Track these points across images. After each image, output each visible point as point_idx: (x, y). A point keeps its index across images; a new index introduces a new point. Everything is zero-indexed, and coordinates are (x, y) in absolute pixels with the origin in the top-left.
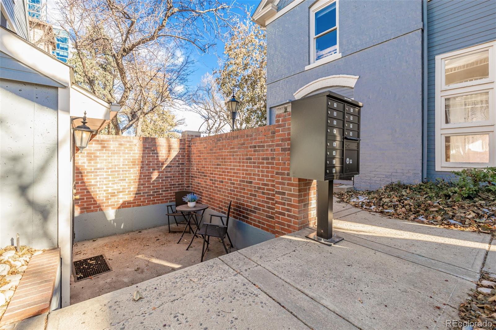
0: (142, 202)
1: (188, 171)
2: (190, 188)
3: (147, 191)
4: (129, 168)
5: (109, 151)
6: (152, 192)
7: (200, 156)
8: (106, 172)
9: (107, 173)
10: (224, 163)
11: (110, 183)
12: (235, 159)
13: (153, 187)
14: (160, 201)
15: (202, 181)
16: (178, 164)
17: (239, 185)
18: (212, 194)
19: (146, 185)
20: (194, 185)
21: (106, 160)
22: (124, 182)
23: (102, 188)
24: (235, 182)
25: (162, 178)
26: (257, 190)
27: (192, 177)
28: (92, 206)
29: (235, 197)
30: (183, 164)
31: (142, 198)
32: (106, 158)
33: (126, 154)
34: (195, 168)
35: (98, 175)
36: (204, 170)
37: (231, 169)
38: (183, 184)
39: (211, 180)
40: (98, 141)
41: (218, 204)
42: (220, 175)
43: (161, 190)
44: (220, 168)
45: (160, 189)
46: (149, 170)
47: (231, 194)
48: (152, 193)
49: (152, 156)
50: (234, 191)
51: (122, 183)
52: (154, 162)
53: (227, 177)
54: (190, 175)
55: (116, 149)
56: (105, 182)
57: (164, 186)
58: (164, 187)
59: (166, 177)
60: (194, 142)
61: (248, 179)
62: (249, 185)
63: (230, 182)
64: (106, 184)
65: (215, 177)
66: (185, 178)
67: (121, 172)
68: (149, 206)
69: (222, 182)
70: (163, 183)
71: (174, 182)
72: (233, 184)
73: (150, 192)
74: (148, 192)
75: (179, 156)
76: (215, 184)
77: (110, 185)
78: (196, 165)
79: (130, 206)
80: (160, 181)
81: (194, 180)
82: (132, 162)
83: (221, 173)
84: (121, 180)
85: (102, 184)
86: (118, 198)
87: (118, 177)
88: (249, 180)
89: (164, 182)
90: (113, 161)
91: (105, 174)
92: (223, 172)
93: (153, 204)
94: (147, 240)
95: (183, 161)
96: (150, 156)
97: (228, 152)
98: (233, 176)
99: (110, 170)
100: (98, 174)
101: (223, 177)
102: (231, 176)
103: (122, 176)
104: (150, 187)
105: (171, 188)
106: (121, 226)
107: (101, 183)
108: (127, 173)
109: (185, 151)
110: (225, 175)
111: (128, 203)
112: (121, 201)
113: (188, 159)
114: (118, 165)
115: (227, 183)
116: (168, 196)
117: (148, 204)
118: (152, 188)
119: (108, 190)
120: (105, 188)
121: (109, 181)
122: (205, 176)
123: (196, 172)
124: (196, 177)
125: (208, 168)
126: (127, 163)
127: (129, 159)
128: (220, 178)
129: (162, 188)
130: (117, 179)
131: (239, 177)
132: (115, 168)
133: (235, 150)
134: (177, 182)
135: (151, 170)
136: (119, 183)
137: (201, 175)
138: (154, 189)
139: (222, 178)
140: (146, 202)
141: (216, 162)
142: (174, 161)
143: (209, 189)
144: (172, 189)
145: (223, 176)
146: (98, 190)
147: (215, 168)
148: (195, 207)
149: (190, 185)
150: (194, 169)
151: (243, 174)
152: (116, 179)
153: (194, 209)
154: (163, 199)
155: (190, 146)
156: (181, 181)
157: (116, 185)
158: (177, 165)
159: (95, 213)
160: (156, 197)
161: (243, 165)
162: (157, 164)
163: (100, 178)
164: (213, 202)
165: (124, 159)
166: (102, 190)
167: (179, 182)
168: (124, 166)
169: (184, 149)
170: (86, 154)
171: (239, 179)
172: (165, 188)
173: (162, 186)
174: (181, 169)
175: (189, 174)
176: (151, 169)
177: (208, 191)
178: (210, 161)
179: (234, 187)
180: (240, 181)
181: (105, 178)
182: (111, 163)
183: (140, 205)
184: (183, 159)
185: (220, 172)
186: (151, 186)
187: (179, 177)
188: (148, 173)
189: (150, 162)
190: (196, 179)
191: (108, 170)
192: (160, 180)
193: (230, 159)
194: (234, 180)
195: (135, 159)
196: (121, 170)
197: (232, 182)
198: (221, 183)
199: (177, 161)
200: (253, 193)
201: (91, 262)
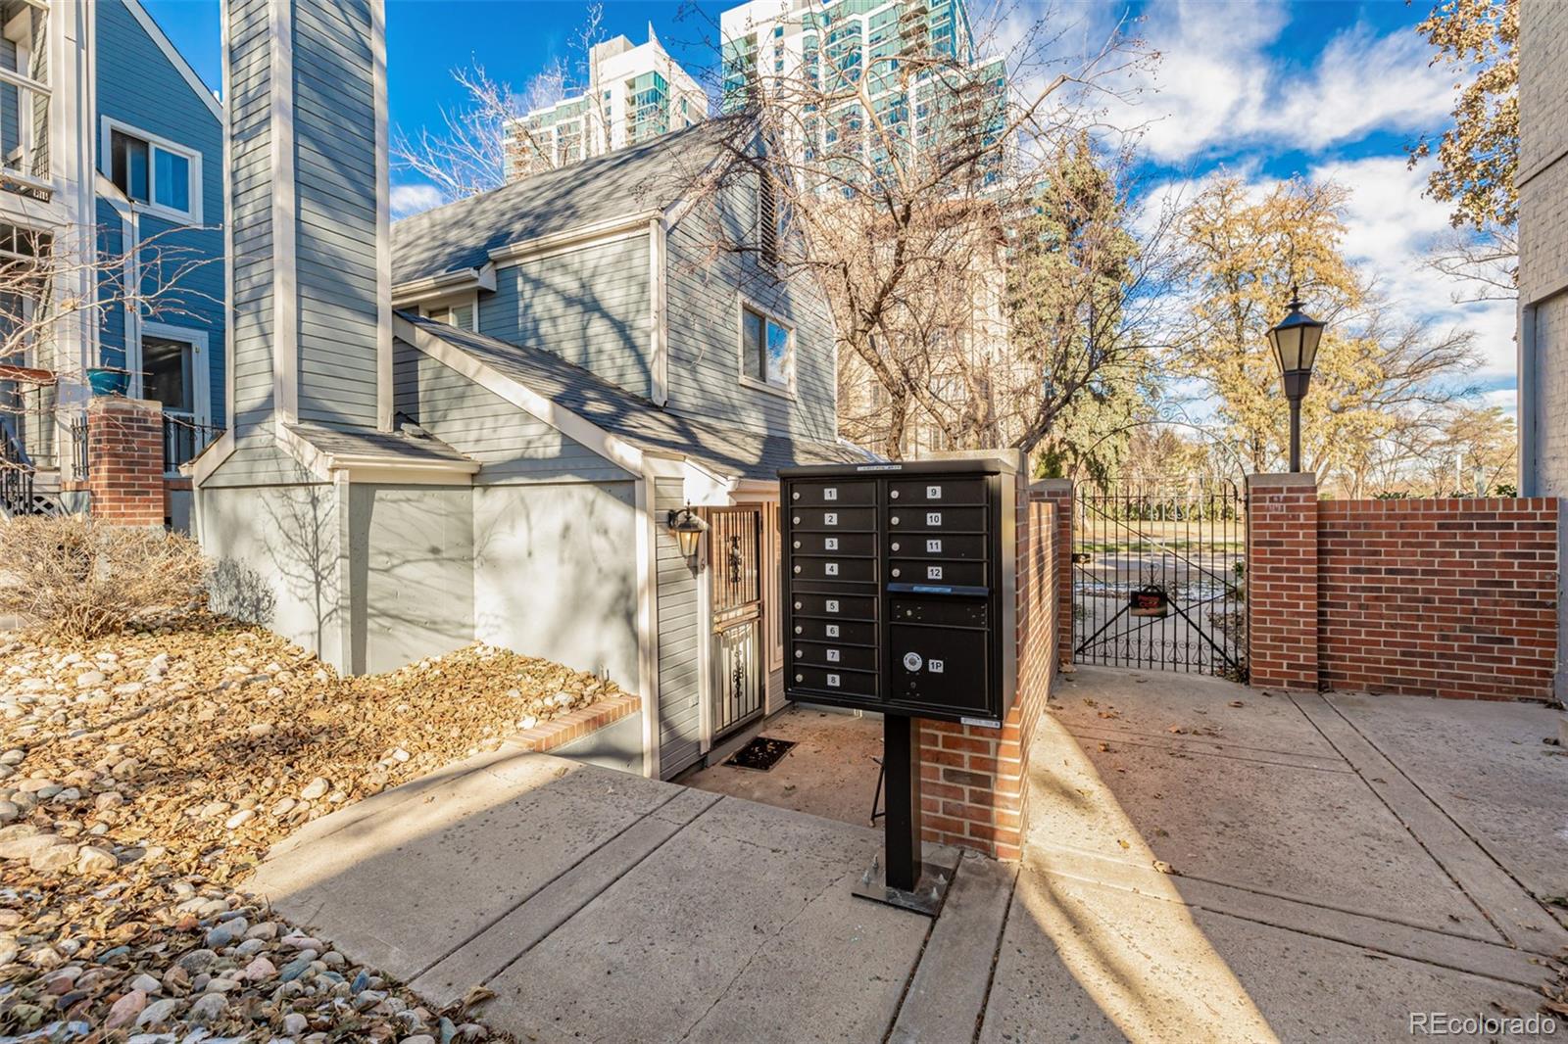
201: (770, 747)
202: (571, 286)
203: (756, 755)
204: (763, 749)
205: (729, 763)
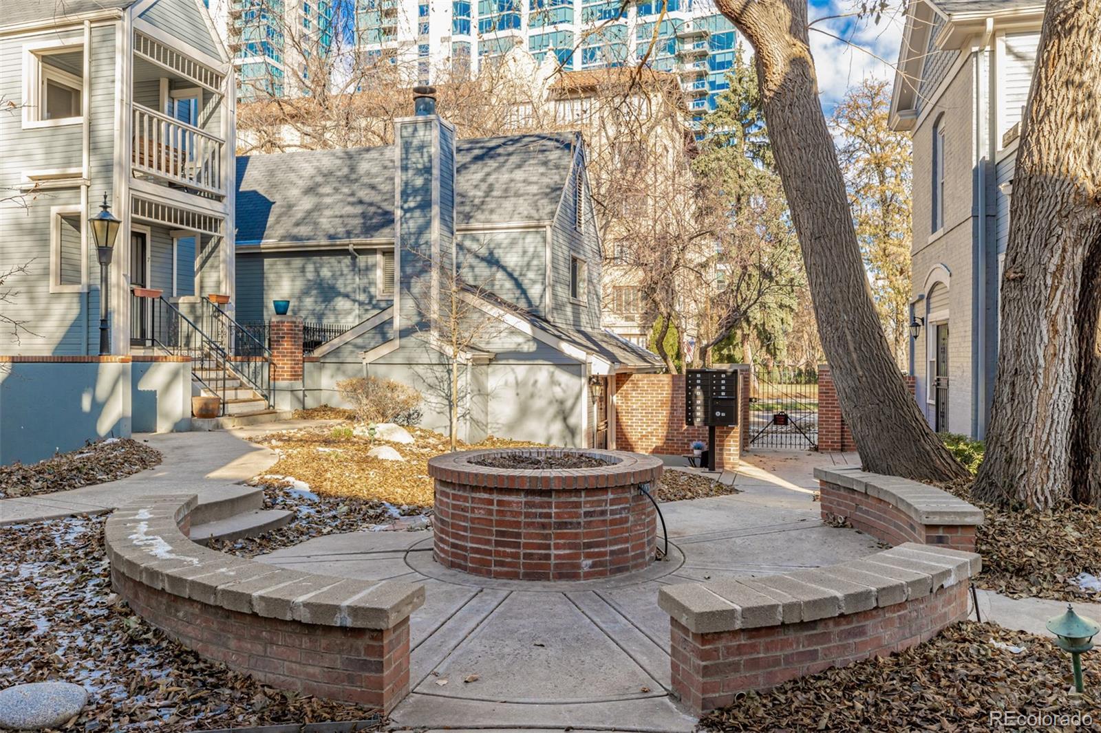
202: (483, 252)
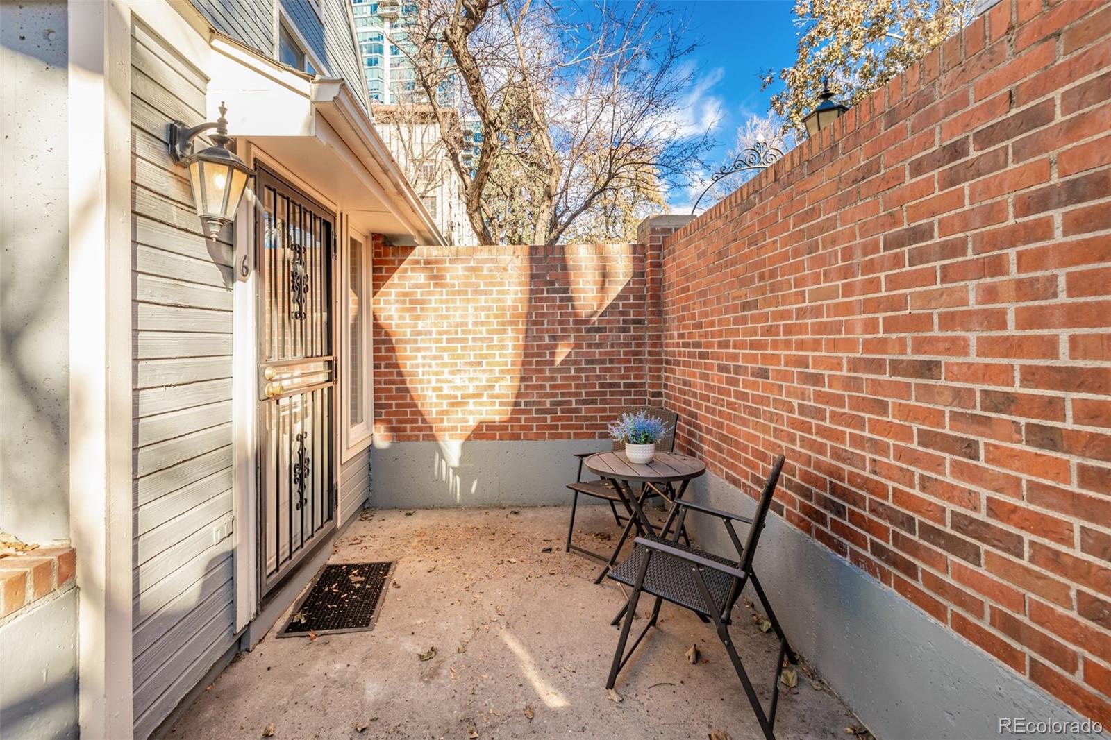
0: (522, 428)
1: (654, 345)
2: (663, 399)
3: (535, 399)
4: (489, 332)
5: (442, 287)
6: (548, 401)
7: (686, 289)
8: (438, 341)
9: (439, 345)
10: (769, 295)
11: (446, 370)
12: (820, 261)
13: (553, 387)
14: (572, 432)
15: (694, 375)
16: (625, 322)
17: (847, 388)
18: (726, 422)
19: (534, 383)
20: (673, 388)
21: (435, 312)
22: (478, 368)
23: (429, 382)
24: (827, 373)
25: (576, 362)
26: (978, 411)
27: (668, 362)
28: (408, 426)
29: (829, 443)
30: (640, 322)
31: (523, 417)
32: (437, 306)
33: (481, 295)
34: (675, 333)
35: (419, 350)
36: (701, 336)
37: (801, 313)
38: (642, 385)
39: (722, 368)
40: (417, 262)
41: (748, 463)
42: (754, 345)
43: (573, 400)
44: (754, 319)
45: (570, 394)
46: (541, 339)
47: (806, 427)
48: (548, 406)
49: (547, 299)
50: (820, 414)
51: (475, 371)
52: (553, 315)
53: (783, 353)
54: (664, 357)
55: (457, 283)
56: (434, 369)
57: (584, 386)
58: (583, 391)
59: (587, 362)
60: (671, 248)
61: (903, 352)
62: (913, 381)
63: (800, 373)
64: (436, 374)
65: (734, 357)
66: (647, 366)
67: (470, 343)
68: (541, 442)
69: (763, 374)
70: (579, 378)
71: (612, 377)
72: (817, 380)
73: (544, 403)
74: (539, 403)
75: (627, 298)
76: (734, 382)
77: (446, 376)
78: (676, 323)
79: (493, 437)
80: (573, 373)
81: (673, 371)
82: (496, 316)
83: (758, 338)
84: (471, 364)
85: (428, 373)
86: (464, 412)
87: (462, 357)
88: (909, 356)
89: (583, 375)
90: (451, 313)
91: (434, 346)
92: (769, 331)
93: (554, 436)
94: (521, 542)
95: (640, 314)
96: (541, 300)
97: (785, 242)
98: (816, 345)
99: (445, 337)
100: (419, 345)
101: (769, 352)
102: (801, 345)
103: (472, 353)
104: (543, 387)
105: (604, 394)
106: (471, 486)
107: (427, 369)
108: (485, 345)
109: (644, 283)
110: (775, 345)
111: (488, 428)
112: (472, 422)
113: (653, 305)
114: (462, 323)
115: (786, 376)
116: (595, 418)
117: (539, 436)
118: (548, 390)
119: (440, 389)
120: (434, 384)
121: (444, 365)
122: (703, 356)
123: (678, 345)
124: (678, 363)
125: (712, 324)
126: (483, 319)
127: (489, 309)
128: (754, 358)
129: (579, 394)
130: (462, 361)
131: (850, 345)
132: (456, 333)
133: (822, 218)
134: (623, 377)
135: (547, 339)
136: (465, 371)
137: (691, 355)
138: (556, 395)
139: (764, 357)
140: (535, 431)
141: (739, 297)
142: (612, 314)
143: (718, 402)
144: (608, 397)
145: (765, 348)
146: (419, 386)
147: (737, 321)
148: (650, 463)
149: (663, 391)
150: (671, 337)
151: (871, 326)
152: (458, 361)
153: (645, 473)
154: (581, 427)
155: (659, 265)
156: (636, 377)
157: (458, 376)
158: (621, 325)
159: (415, 443)
160: (560, 419)
161: (871, 281)
162: (561, 322)
163: (424, 357)
164: (733, 455)
165: (476, 309)
166: (427, 388)
167: (628, 377)
168: (477, 326)
169: (642, 274)
170: (393, 297)
171: (844, 356)
172: (587, 394)
173: (577, 386)
174: (634, 338)
175: (659, 354)
176: (546, 336)
177: (713, 411)
178: (718, 298)
179: (819, 397)
180: (855, 365)
181: (435, 357)
182: (446, 317)
183: (516, 437)
184: (639, 306)
185: (756, 334)
186: (548, 384)
187: (629, 361)
188: (539, 347)
189: (543, 315)
190: (677, 368)
191: (439, 337)
192: (572, 368)
193: (798, 267)
194: (818, 362)
195: (503, 309)
196: (470, 337)
197: (810, 370)
198: (761, 380)
199: (622, 313)
200: (947, 431)
201: (355, 578)
203: (336, 599)
204: (346, 585)
205: (293, 628)
